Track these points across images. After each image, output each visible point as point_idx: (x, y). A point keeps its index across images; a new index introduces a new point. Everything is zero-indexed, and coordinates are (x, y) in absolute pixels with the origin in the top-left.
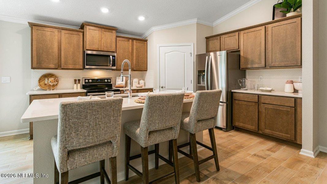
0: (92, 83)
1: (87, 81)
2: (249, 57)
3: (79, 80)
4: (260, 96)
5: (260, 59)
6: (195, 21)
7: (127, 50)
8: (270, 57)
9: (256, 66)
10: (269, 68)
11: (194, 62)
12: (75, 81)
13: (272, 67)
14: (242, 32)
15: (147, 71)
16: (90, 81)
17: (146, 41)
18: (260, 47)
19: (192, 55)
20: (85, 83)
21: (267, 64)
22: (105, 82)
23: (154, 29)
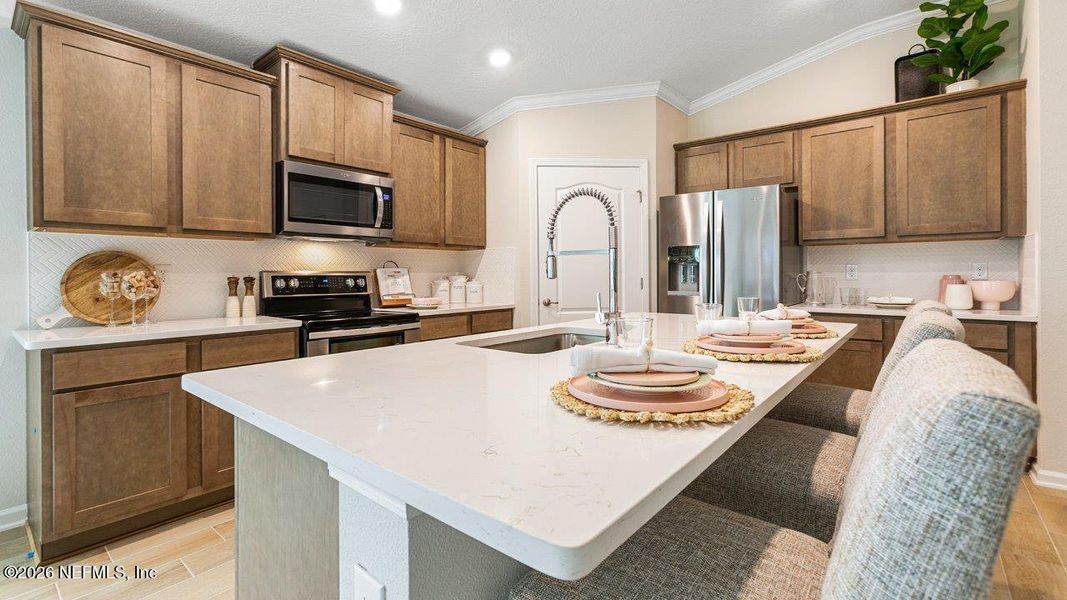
0: (298, 290)
1: (280, 284)
2: (831, 206)
3: (249, 281)
4: (887, 321)
5: (868, 213)
6: (653, 89)
7: (425, 170)
8: (902, 206)
9: (856, 232)
10: (896, 239)
11: (649, 221)
12: (233, 283)
13: (905, 237)
14: (807, 133)
15: (483, 247)
16: (294, 283)
17: (482, 144)
18: (870, 177)
19: (645, 198)
20: (276, 290)
21: (889, 228)
22: (346, 288)
23: (518, 103)
